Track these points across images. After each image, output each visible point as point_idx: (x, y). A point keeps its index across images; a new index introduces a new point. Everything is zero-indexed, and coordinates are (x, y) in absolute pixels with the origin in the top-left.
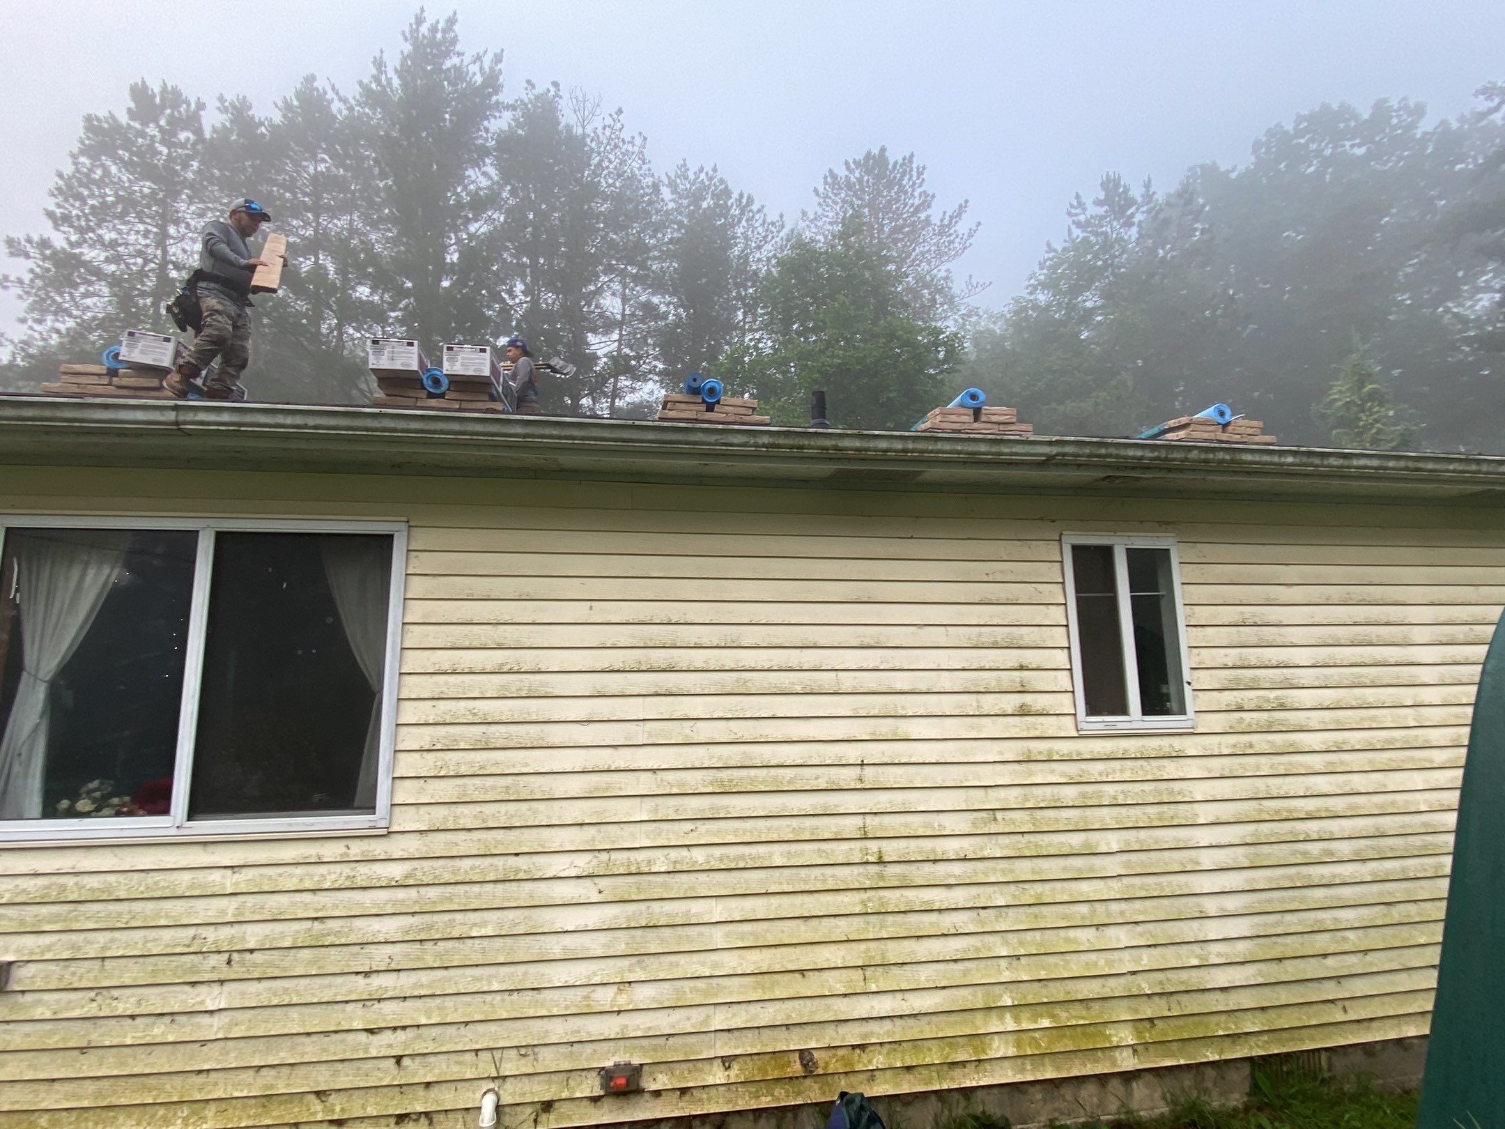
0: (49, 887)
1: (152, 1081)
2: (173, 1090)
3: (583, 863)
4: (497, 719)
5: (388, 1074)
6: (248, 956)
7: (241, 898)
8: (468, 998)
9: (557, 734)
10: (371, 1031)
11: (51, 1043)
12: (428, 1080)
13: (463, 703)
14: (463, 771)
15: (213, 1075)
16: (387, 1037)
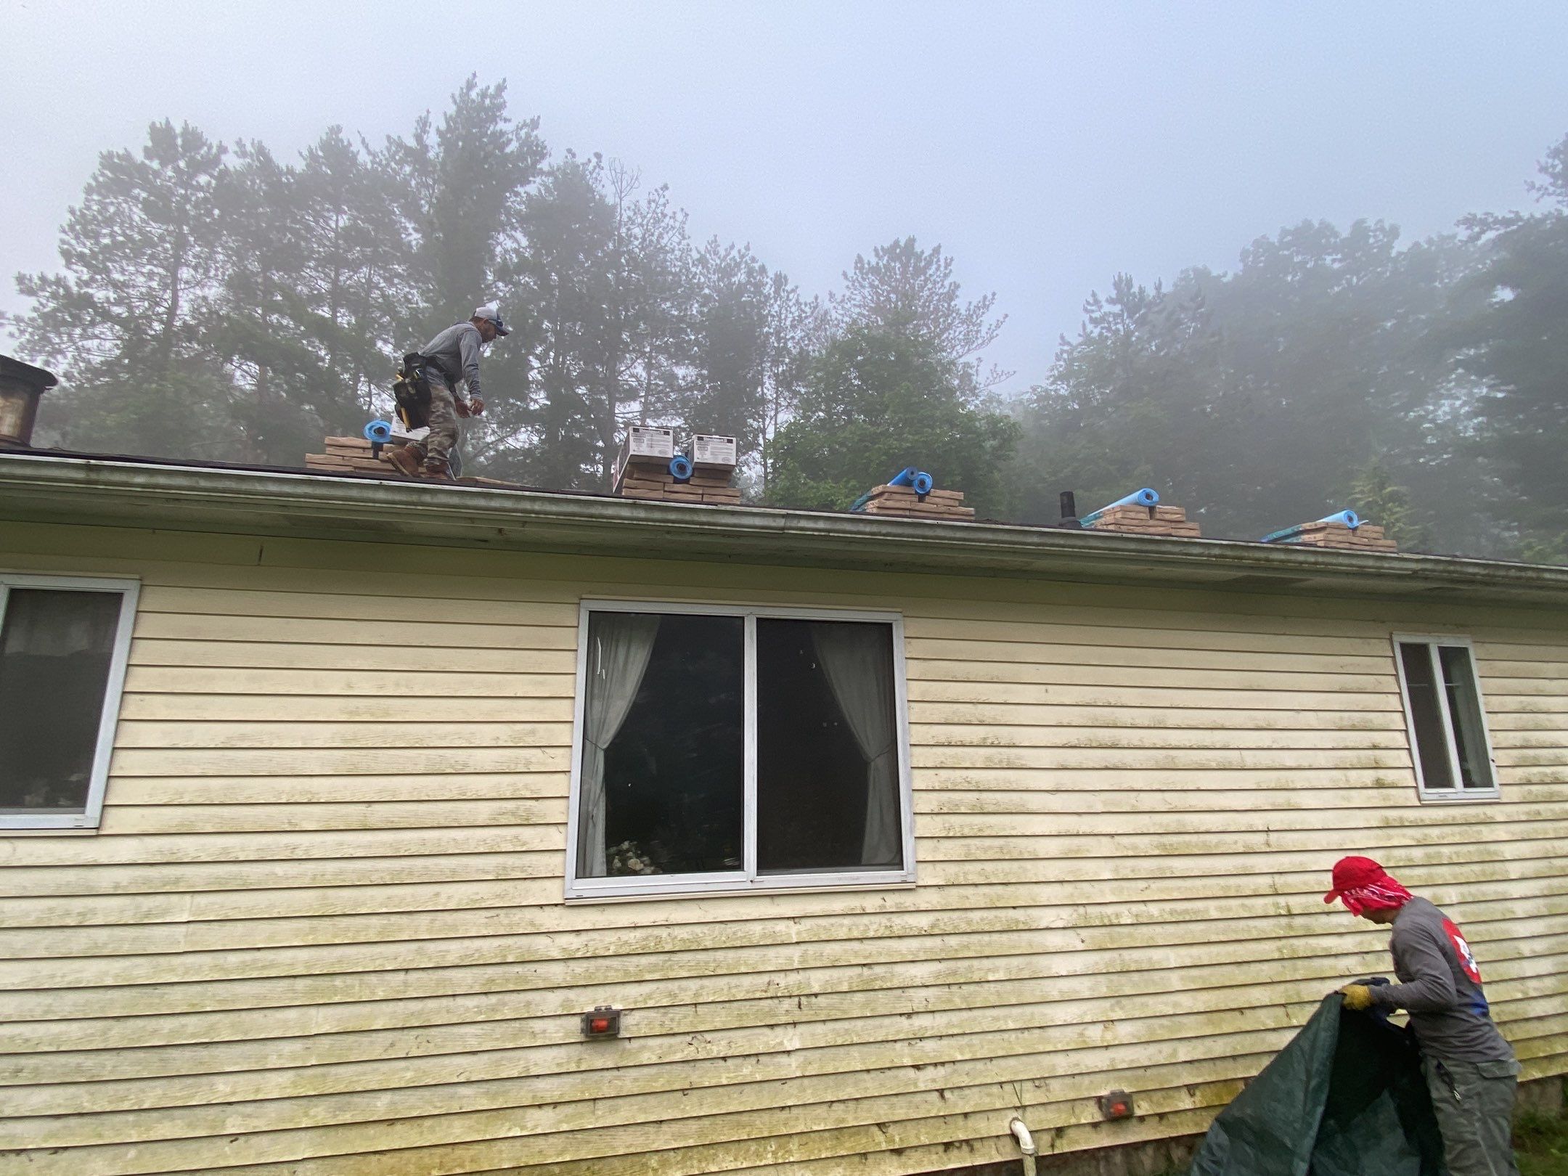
0: (646, 939)
1: (745, 1118)
2: (762, 1126)
3: (1066, 916)
4: (987, 787)
5: (935, 1107)
6: (813, 999)
7: (803, 947)
8: (990, 1036)
9: (1034, 801)
10: (917, 1067)
11: (658, 1086)
12: (967, 1110)
13: (958, 772)
14: (967, 832)
15: (795, 1111)
16: (930, 1072)
